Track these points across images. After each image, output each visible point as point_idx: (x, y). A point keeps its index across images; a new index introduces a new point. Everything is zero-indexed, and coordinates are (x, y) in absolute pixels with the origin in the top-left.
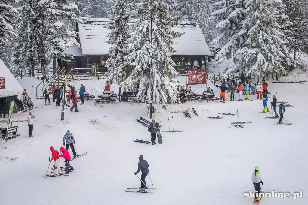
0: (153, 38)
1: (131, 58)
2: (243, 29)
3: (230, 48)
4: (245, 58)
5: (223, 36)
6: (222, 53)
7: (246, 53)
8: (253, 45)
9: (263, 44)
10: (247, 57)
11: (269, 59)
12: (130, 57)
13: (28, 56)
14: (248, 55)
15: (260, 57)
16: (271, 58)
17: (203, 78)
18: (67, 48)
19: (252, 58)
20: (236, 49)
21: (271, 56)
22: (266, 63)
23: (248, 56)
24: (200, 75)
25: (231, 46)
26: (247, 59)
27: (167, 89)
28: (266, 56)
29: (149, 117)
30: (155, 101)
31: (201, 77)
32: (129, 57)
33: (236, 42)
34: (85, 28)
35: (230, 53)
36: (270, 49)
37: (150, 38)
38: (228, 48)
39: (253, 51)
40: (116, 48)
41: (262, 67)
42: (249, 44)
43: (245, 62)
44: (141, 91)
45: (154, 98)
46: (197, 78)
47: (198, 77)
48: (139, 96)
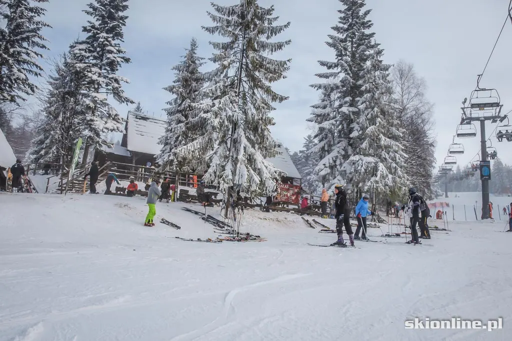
0: (241, 90)
1: (204, 107)
2: (356, 131)
3: (334, 159)
4: (359, 168)
5: (325, 144)
6: (324, 165)
7: (360, 161)
8: (370, 152)
9: (383, 152)
10: (362, 166)
11: (393, 171)
12: (202, 106)
13: (53, 153)
14: (364, 163)
15: (381, 166)
16: (396, 169)
17: (295, 196)
18: (105, 130)
19: (369, 169)
20: (343, 161)
21: (396, 167)
22: (390, 176)
23: (364, 165)
24: (291, 192)
25: (337, 157)
26: (362, 168)
27: (259, 167)
28: (389, 168)
29: (224, 216)
30: (237, 183)
31: (293, 195)
32: (200, 105)
33: (343, 153)
34: (137, 123)
35: (336, 166)
36: (394, 159)
37: (237, 90)
38: (333, 158)
39: (371, 159)
40: (178, 119)
41: (385, 180)
42: (366, 149)
43: (360, 173)
44: (215, 168)
45: (237, 178)
46: (287, 195)
47: (289, 195)
48: (211, 175)
